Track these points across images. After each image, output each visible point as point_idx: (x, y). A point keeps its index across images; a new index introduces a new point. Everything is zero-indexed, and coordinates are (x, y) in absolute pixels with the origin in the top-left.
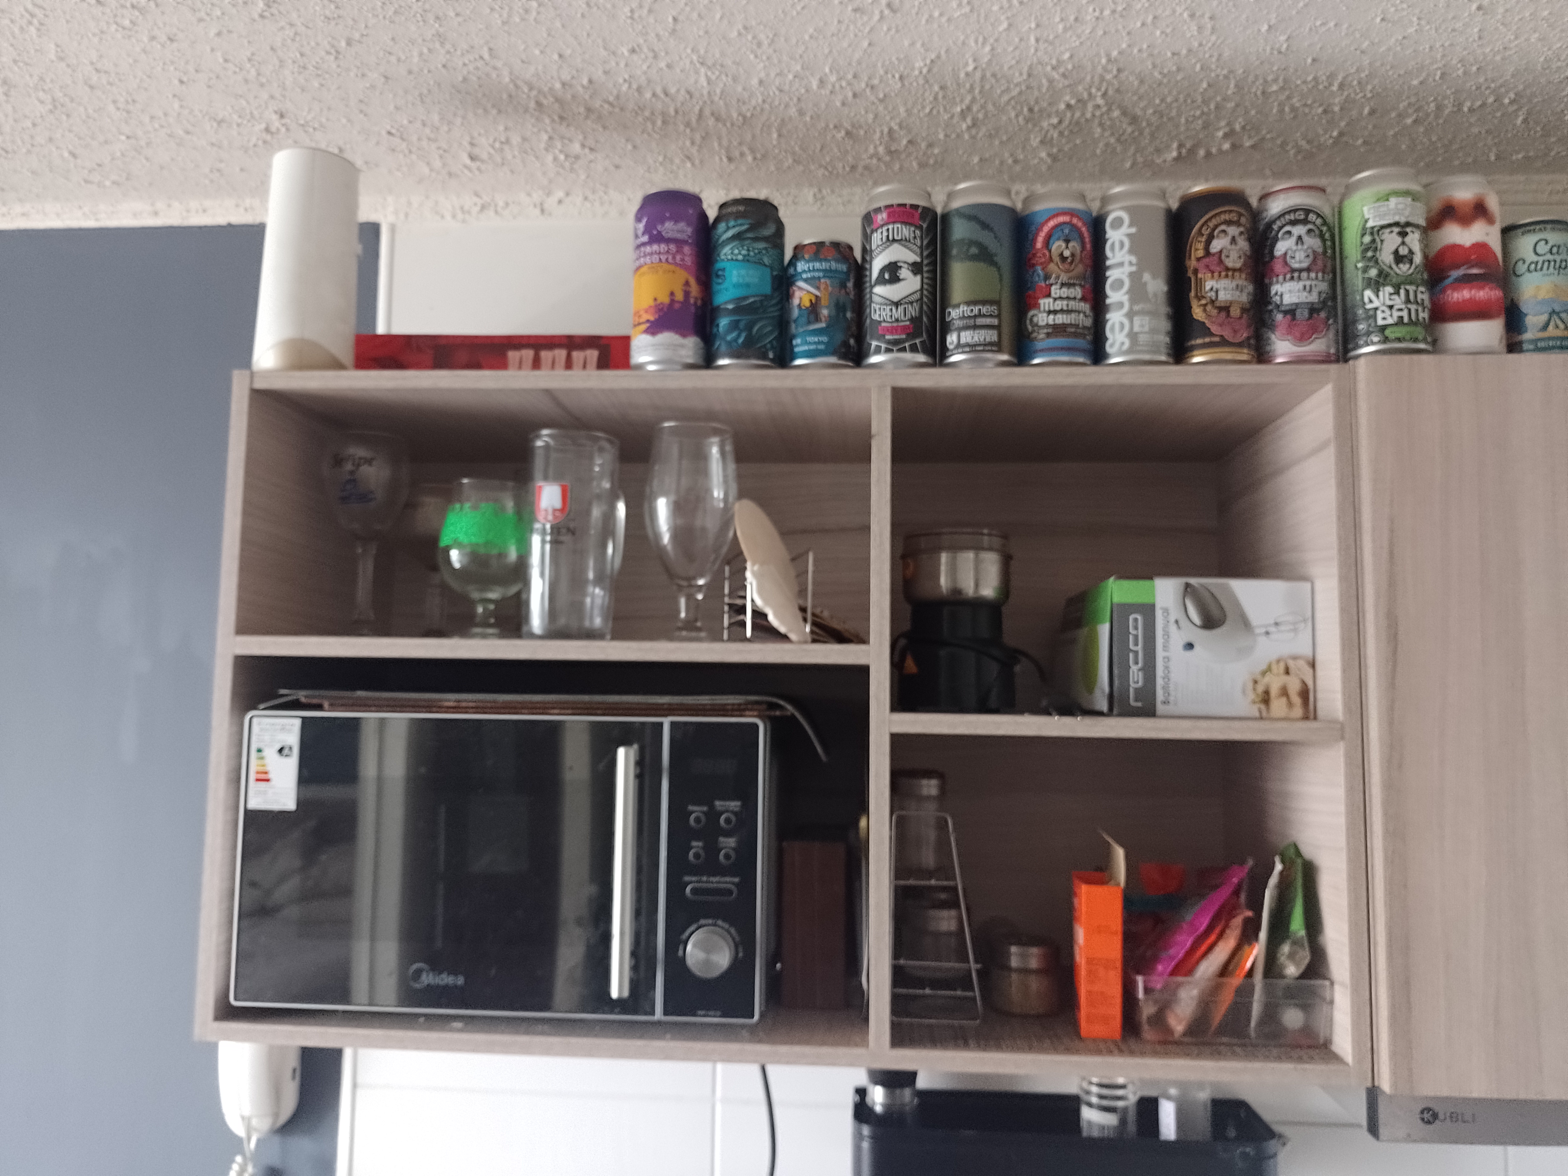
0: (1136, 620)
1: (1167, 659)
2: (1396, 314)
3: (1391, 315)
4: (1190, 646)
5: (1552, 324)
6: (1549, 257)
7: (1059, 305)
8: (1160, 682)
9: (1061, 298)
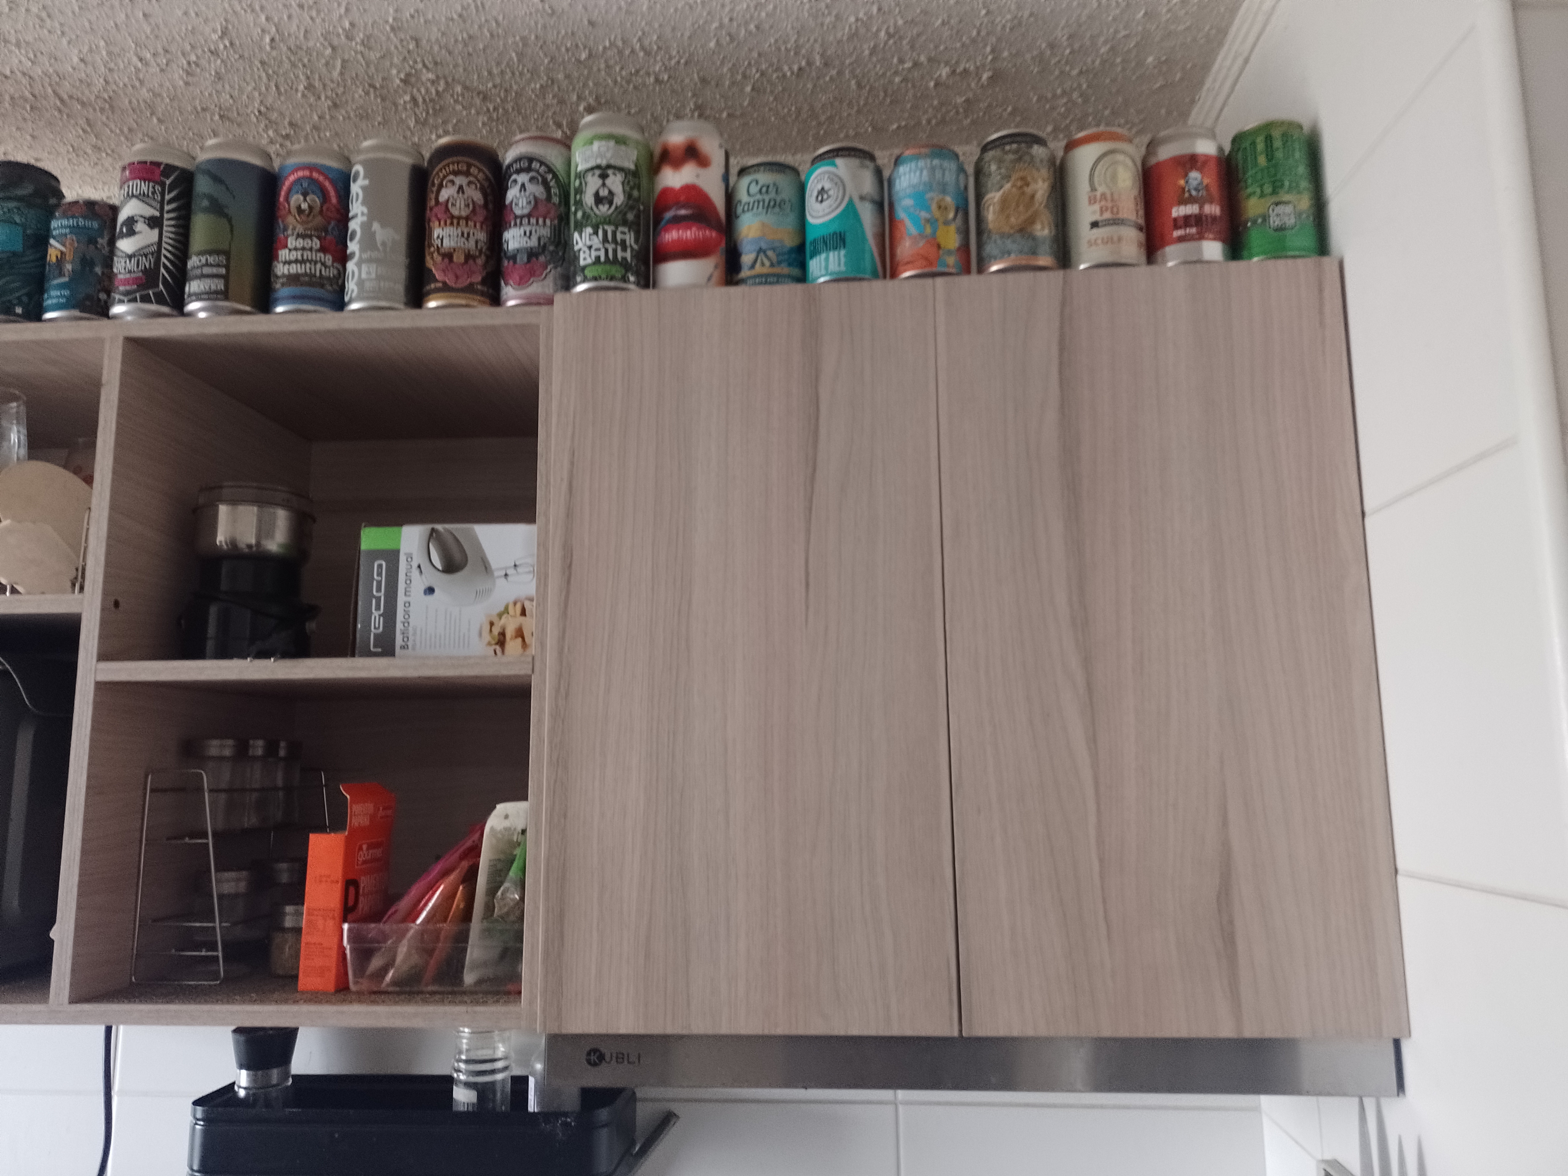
0: (380, 566)
1: (407, 604)
2: (594, 254)
3: (590, 256)
4: (430, 590)
5: (759, 261)
6: (759, 197)
7: (294, 255)
8: (399, 626)
9: (296, 249)
